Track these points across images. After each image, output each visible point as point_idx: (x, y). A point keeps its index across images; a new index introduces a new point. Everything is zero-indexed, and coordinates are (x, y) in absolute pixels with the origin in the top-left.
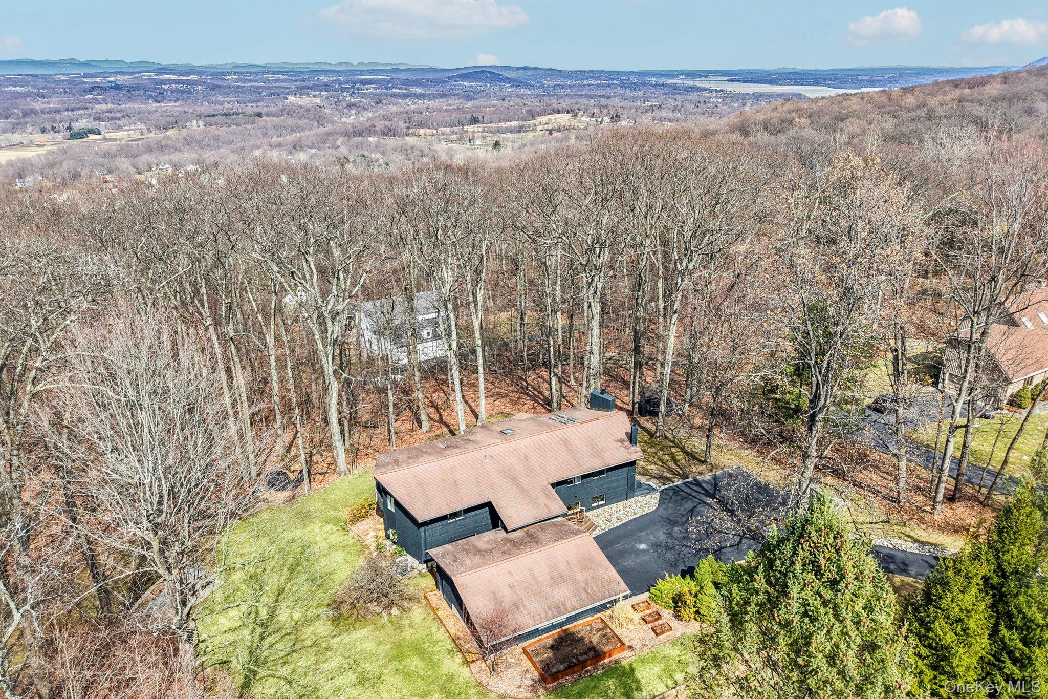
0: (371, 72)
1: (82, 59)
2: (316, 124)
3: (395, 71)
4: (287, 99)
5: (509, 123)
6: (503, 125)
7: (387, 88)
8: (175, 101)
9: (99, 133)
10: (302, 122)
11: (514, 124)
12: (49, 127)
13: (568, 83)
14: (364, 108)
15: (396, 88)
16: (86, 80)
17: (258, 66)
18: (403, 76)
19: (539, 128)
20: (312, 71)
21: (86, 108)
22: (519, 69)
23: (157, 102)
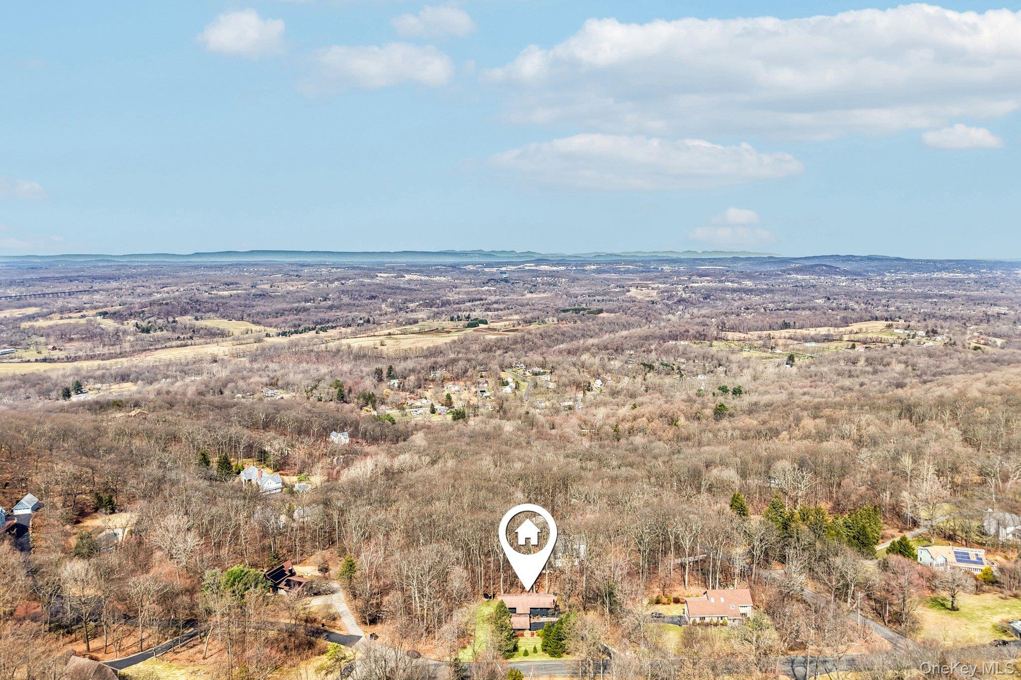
0: (712, 261)
1: (487, 249)
2: (644, 321)
3: (735, 259)
4: (629, 291)
5: (819, 329)
6: (812, 332)
7: (720, 281)
8: (544, 292)
9: (486, 323)
10: (633, 319)
11: (823, 331)
12: (455, 317)
13: (914, 276)
14: (692, 303)
15: (728, 281)
16: (487, 270)
17: (616, 255)
18: (740, 266)
19: (846, 338)
20: (659, 261)
21: (481, 300)
22: (862, 259)
23: (531, 292)
